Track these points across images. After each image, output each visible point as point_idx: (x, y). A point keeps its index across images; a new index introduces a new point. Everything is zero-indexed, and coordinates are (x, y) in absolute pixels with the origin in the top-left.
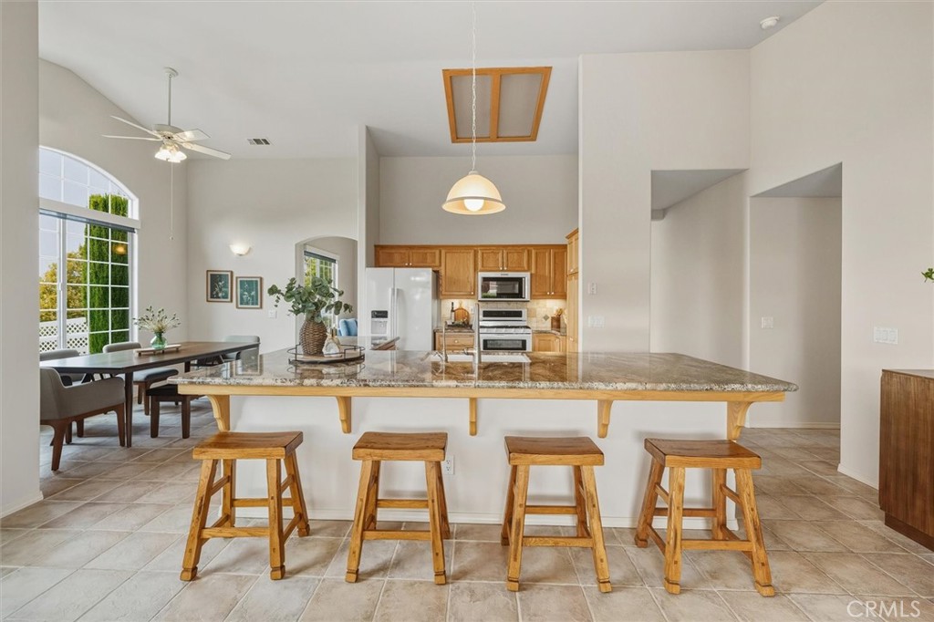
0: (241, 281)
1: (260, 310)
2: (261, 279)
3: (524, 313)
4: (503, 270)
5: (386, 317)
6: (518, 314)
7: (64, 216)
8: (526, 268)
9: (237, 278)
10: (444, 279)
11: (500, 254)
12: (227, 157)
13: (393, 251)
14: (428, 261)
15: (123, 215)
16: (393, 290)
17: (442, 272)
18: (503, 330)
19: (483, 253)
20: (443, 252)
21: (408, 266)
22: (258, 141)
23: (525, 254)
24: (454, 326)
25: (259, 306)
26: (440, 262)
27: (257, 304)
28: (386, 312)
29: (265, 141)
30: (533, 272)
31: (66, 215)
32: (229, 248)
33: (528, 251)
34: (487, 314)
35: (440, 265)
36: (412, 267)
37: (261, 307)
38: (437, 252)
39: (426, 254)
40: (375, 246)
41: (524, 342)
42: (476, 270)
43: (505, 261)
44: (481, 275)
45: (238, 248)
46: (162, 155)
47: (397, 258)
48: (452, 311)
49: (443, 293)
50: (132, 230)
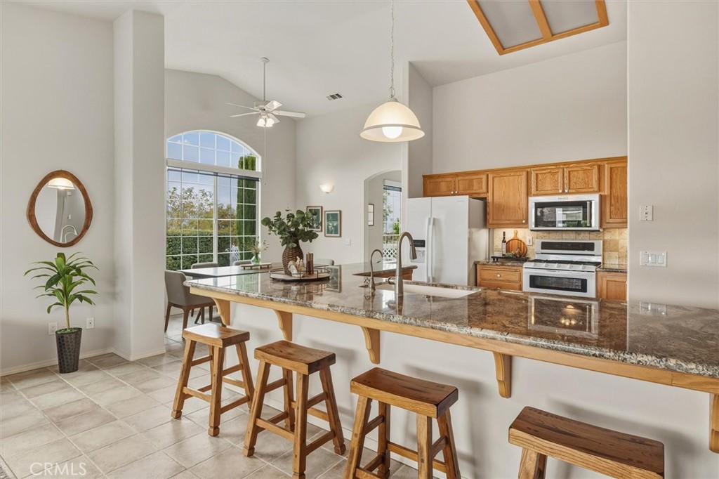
0: (328, 214)
1: (340, 238)
2: (340, 212)
3: (598, 245)
4: (563, 192)
5: (424, 246)
6: (590, 247)
7: (216, 175)
8: (596, 189)
9: (325, 212)
10: (491, 207)
11: (560, 175)
12: (303, 116)
13: (440, 180)
14: (475, 188)
15: (253, 170)
16: (430, 219)
17: (490, 199)
18: (568, 266)
19: (537, 174)
20: (491, 177)
21: (454, 195)
22: (333, 97)
23: (595, 170)
24: (505, 258)
25: (338, 235)
26: (487, 188)
27: (337, 233)
28: (423, 242)
29: (337, 95)
30: (606, 192)
31: (217, 173)
32: (320, 188)
33: (599, 167)
34: (545, 246)
35: (488, 192)
36: (458, 194)
37: (340, 236)
38: (484, 177)
39: (473, 179)
40: (424, 177)
41: (584, 282)
42: (528, 194)
43: (566, 181)
44: (533, 200)
45: (326, 188)
46: (261, 123)
47: (443, 186)
48: (504, 241)
49: (490, 222)
50: (257, 180)
